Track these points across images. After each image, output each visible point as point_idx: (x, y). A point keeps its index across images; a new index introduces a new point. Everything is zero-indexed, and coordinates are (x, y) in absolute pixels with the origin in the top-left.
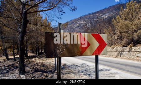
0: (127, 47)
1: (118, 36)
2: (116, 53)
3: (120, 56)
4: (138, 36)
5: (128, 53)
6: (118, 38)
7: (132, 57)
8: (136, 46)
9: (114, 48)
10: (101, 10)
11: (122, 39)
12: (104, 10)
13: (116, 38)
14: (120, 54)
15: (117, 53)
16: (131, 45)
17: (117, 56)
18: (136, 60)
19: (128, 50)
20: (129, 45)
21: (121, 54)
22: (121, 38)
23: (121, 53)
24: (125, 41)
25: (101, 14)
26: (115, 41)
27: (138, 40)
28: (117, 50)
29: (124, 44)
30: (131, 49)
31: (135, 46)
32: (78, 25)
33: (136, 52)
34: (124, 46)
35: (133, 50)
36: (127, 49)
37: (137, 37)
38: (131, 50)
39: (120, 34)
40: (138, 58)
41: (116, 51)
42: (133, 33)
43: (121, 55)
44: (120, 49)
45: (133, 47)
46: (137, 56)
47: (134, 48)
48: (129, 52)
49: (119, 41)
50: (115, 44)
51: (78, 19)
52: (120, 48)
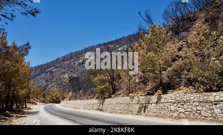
0: (153, 95)
1: (140, 78)
2: (137, 107)
3: (144, 112)
4: (168, 77)
5: (155, 105)
6: (140, 80)
7: (163, 113)
8: (168, 94)
9: (133, 98)
10: (116, 40)
11: (146, 83)
12: (121, 39)
13: (137, 80)
14: (143, 108)
15: (139, 106)
16: (159, 91)
17: (139, 112)
18: (169, 117)
19: (156, 100)
20: (156, 91)
21: (145, 107)
22: (144, 81)
23: (144, 105)
24: (150, 86)
25: (117, 46)
26: (136, 86)
27: (169, 84)
28: (139, 101)
29: (149, 90)
30: (159, 98)
31: (165, 93)
32: (81, 61)
33: (167, 104)
34: (149, 94)
35: (163, 100)
36: (154, 99)
37: (167, 79)
38: (160, 100)
39: (143, 74)
40: (171, 114)
41: (136, 102)
42: (160, 72)
43: (145, 110)
44: (143, 99)
45: (162, 94)
46: (169, 109)
47: (164, 96)
48: (157, 103)
49: (142, 85)
50: (136, 91)
51: (82, 51)
52: (143, 97)
